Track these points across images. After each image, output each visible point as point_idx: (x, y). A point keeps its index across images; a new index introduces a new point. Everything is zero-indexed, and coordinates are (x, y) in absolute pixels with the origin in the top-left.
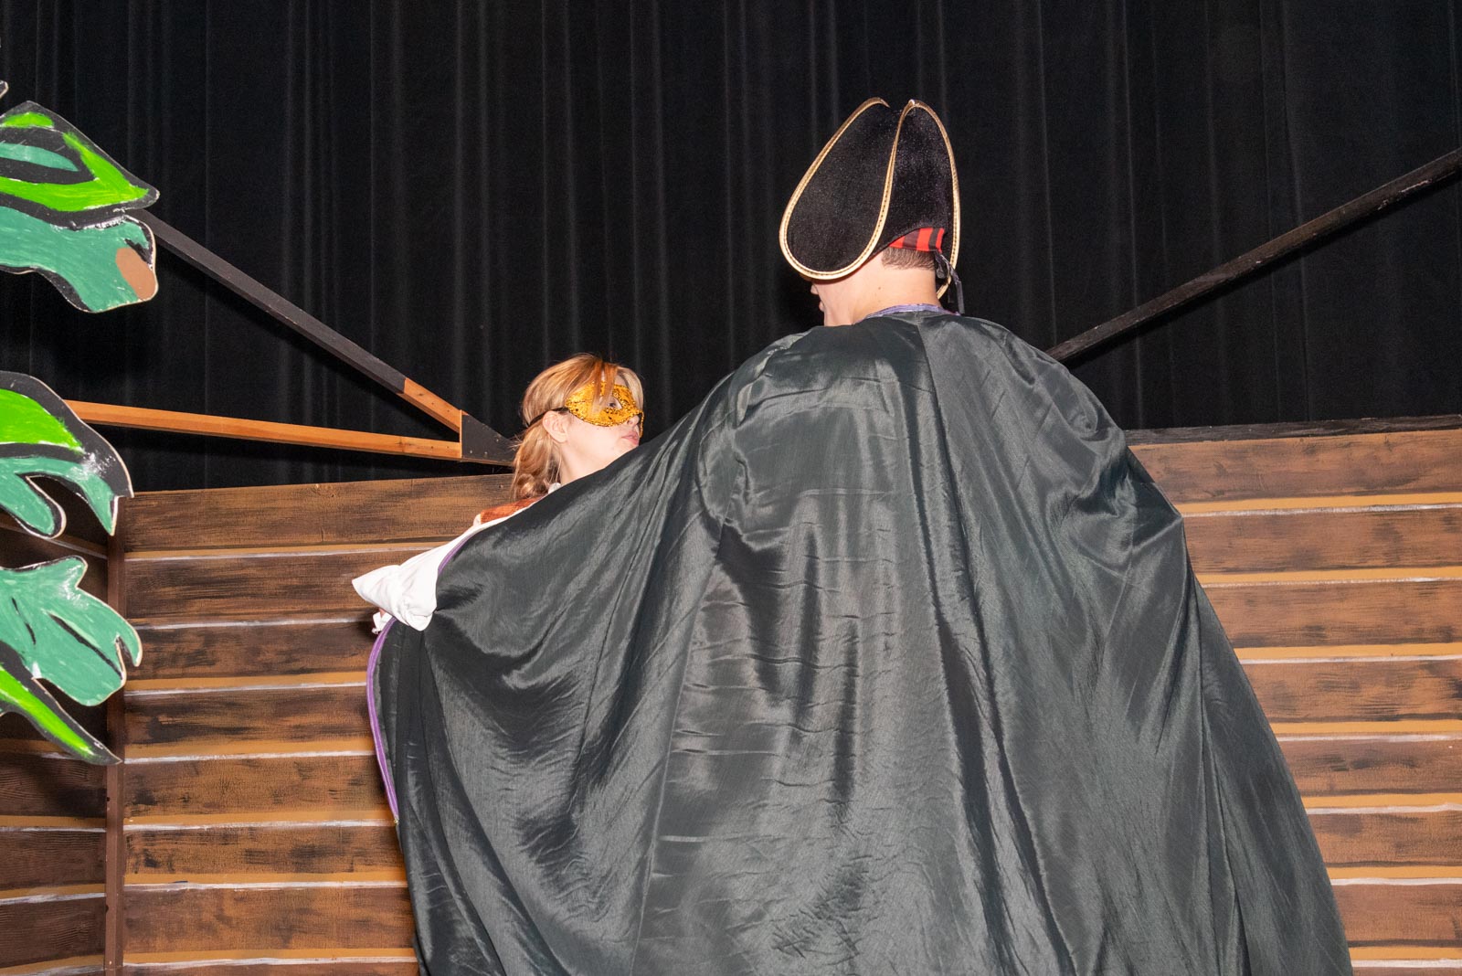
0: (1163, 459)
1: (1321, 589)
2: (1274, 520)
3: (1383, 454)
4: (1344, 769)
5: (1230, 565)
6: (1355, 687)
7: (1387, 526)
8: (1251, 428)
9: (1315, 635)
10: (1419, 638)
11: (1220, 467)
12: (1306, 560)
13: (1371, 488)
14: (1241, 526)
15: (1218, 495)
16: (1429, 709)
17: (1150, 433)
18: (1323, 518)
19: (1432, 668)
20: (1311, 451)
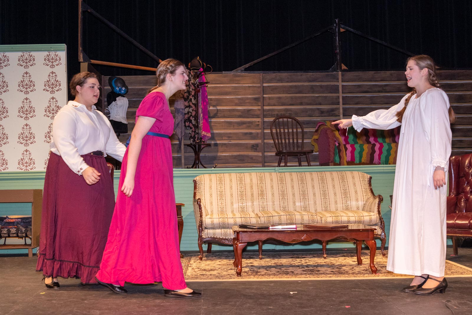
0: (279, 76)
1: (303, 97)
2: (295, 86)
3: (312, 76)
4: (305, 124)
5: (289, 93)
6: (307, 112)
7: (312, 87)
8: (293, 71)
9: (301, 104)
10: (316, 105)
11: (288, 78)
12: (300, 92)
13: (310, 81)
14: (291, 87)
15: (288, 82)
16: (317, 115)
17: (277, 72)
18: (303, 86)
19: (318, 109)
20: (301, 75)
